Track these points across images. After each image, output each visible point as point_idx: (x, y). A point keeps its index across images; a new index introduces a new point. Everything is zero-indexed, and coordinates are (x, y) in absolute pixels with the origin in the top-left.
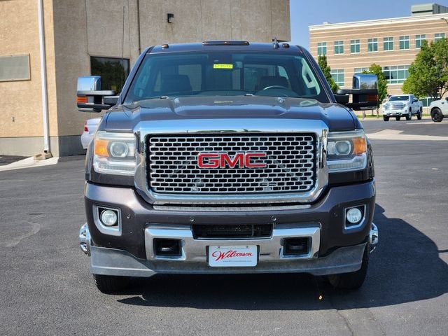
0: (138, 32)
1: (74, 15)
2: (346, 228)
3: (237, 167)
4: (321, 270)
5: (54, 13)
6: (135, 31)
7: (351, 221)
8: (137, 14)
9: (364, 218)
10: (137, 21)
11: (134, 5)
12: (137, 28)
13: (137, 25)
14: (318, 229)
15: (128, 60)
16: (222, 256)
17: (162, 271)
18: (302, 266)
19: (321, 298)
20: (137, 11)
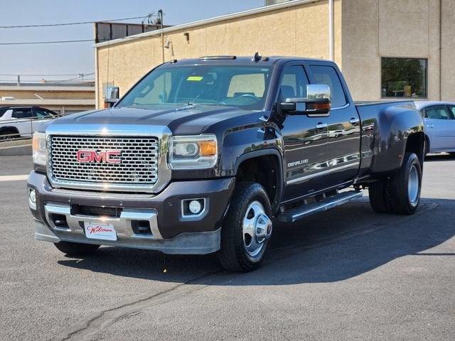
0: (439, 31)
1: (365, 18)
2: (183, 216)
3: (101, 162)
4: (169, 250)
5: (343, 17)
6: (435, 31)
7: (192, 211)
8: (439, 13)
9: (204, 210)
10: (438, 20)
11: (435, 4)
12: (438, 28)
13: (439, 24)
14: (155, 214)
15: (426, 60)
16: (93, 230)
17: (64, 239)
18: (154, 244)
19: (165, 271)
20: (439, 11)
